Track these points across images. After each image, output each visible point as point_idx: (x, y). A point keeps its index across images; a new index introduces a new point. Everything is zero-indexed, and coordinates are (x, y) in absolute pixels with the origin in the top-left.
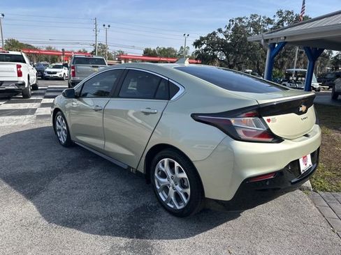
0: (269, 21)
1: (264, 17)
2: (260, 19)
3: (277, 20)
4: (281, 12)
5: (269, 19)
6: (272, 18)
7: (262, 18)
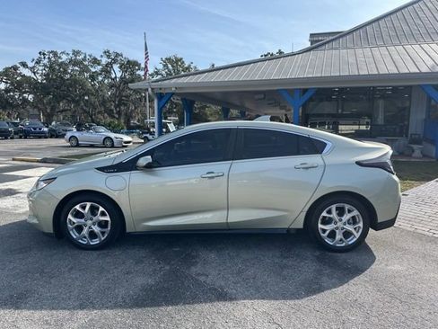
0: (96, 61)
1: (90, 56)
2: (85, 57)
3: (104, 61)
4: (108, 52)
5: (95, 59)
6: (99, 59)
7: (88, 57)
